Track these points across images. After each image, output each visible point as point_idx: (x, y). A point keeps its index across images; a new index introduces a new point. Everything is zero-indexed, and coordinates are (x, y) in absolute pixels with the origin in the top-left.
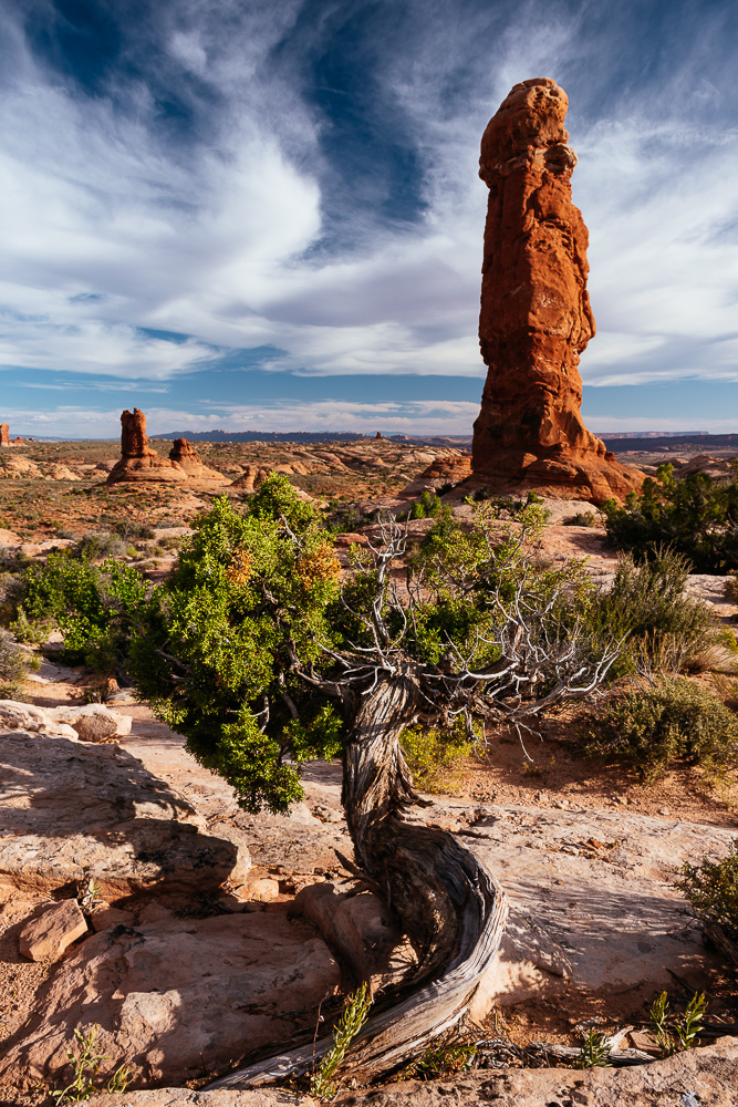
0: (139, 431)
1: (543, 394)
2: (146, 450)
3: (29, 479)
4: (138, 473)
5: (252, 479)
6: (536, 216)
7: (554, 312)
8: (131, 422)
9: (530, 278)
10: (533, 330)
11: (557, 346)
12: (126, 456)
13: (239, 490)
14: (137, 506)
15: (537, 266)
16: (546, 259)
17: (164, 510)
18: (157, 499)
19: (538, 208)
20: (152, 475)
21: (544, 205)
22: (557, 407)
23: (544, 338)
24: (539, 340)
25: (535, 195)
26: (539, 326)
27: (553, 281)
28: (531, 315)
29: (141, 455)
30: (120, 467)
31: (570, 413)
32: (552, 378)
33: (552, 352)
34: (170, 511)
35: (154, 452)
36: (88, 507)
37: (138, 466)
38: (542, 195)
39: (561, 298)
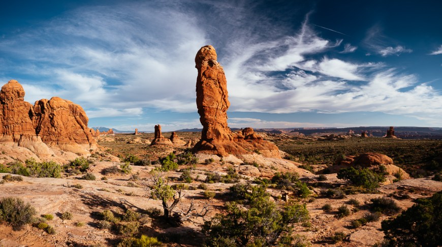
0: (159, 131)
1: (208, 124)
2: (161, 136)
3: (138, 144)
4: (158, 143)
5: (190, 144)
6: (205, 77)
7: (211, 101)
8: (157, 128)
9: (203, 93)
10: (205, 107)
11: (212, 111)
12: (156, 138)
13: (186, 147)
14: (156, 152)
15: (205, 90)
16: (208, 88)
17: (164, 153)
18: (162, 149)
19: (205, 76)
20: (162, 143)
21: (207, 75)
22: (212, 128)
23: (208, 109)
24: (206, 109)
25: (204, 72)
26: (206, 105)
27: (211, 93)
28: (203, 103)
29: (159, 137)
30: (154, 140)
31: (216, 129)
32: (211, 120)
33: (211, 112)
34: (165, 153)
35: (163, 137)
36: (143, 152)
37: (159, 140)
38: (206, 72)
39: (213, 98)
